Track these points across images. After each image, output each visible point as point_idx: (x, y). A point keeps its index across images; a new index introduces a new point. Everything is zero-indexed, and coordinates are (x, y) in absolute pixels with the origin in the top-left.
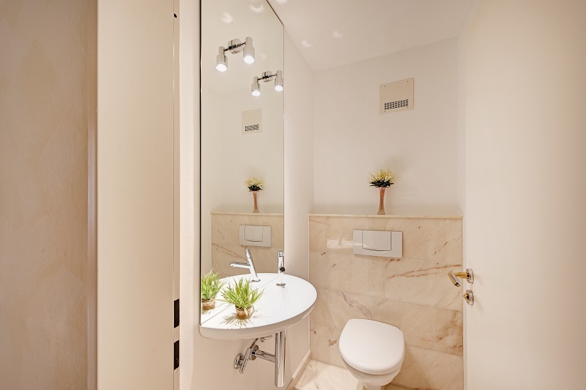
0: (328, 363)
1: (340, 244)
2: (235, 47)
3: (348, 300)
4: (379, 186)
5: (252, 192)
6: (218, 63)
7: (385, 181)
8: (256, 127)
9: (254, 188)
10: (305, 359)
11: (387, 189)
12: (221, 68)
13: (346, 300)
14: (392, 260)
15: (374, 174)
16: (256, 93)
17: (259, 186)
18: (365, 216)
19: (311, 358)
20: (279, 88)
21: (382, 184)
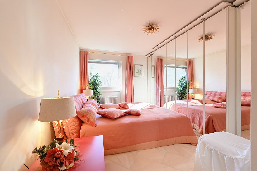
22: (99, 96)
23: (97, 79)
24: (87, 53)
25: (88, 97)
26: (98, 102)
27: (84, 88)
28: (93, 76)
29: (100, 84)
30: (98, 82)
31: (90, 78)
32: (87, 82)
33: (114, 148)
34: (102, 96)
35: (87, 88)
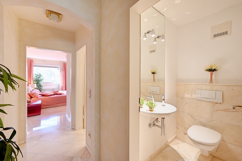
0: (184, 142)
1: (191, 96)
2: (149, 32)
3: (193, 118)
4: (210, 71)
5: (153, 74)
6: (144, 38)
7: (213, 69)
8: (154, 51)
9: (153, 73)
10: (173, 137)
11: (214, 73)
12: (145, 39)
13: (192, 118)
14: (216, 103)
15: (207, 66)
16: (155, 43)
17: (155, 72)
18: (202, 84)
19: (176, 138)
20: (163, 40)
21: (211, 70)
22: (41, 88)
23: (40, 77)
24: (32, 61)
25: (33, 89)
26: (40, 91)
27: (29, 83)
28: (37, 75)
29: (42, 80)
30: (41, 78)
31: (34, 76)
32: (32, 79)
33: (47, 106)
34: (44, 88)
35: (32, 83)
